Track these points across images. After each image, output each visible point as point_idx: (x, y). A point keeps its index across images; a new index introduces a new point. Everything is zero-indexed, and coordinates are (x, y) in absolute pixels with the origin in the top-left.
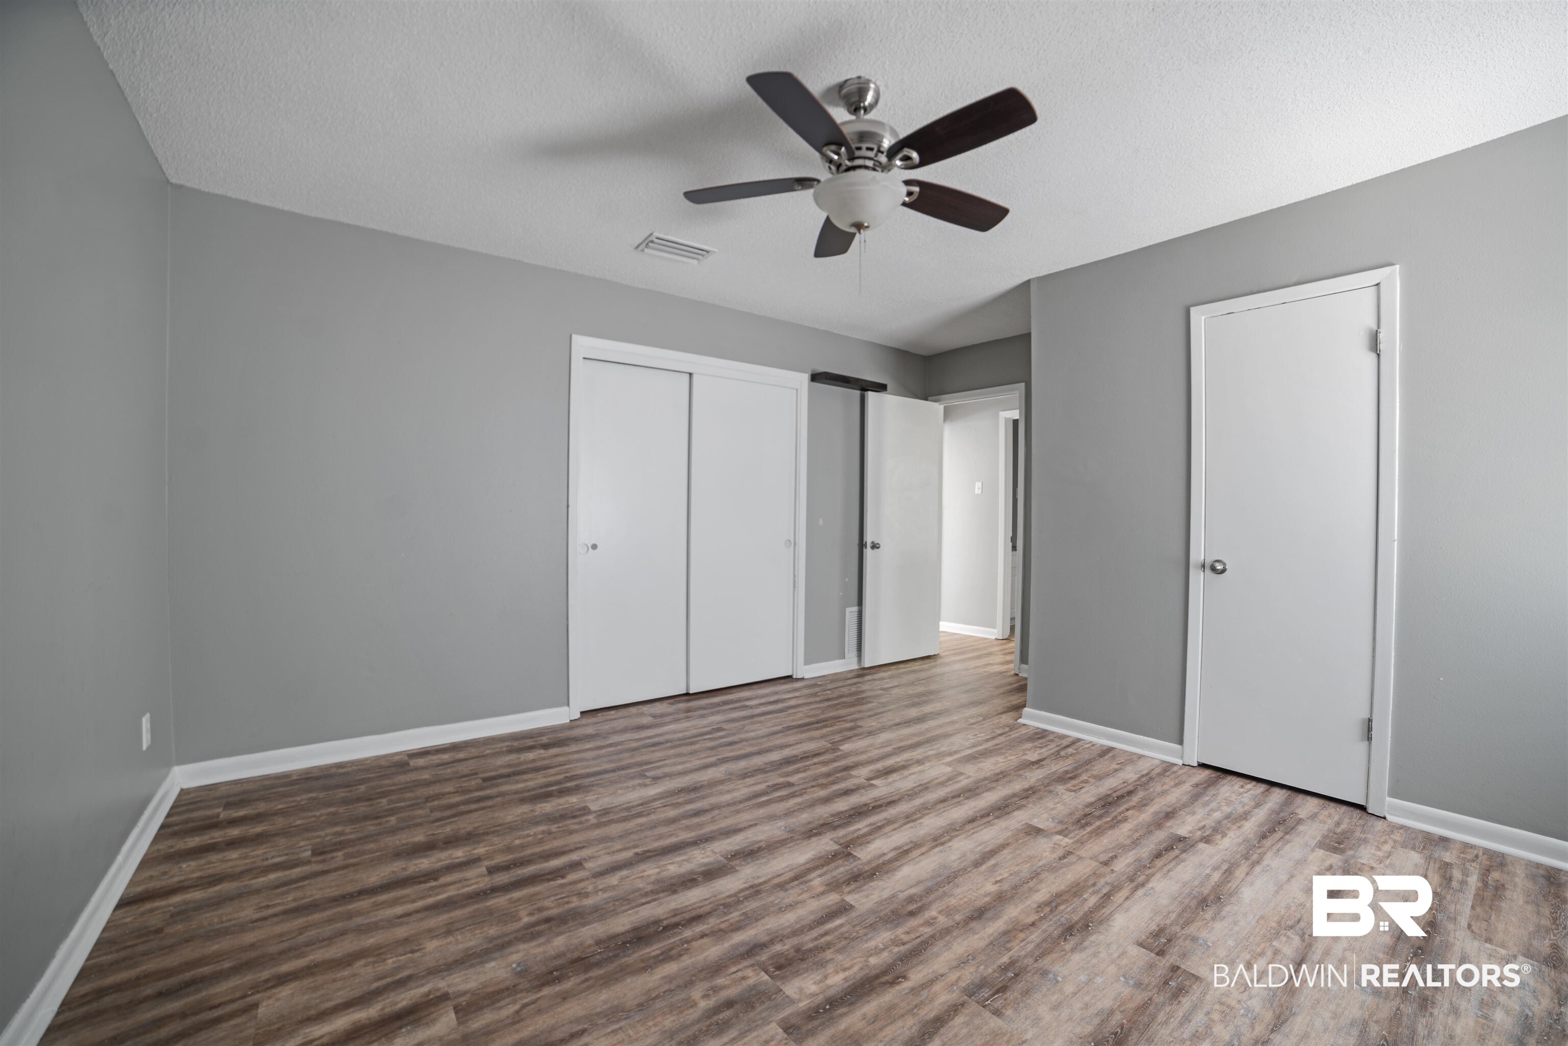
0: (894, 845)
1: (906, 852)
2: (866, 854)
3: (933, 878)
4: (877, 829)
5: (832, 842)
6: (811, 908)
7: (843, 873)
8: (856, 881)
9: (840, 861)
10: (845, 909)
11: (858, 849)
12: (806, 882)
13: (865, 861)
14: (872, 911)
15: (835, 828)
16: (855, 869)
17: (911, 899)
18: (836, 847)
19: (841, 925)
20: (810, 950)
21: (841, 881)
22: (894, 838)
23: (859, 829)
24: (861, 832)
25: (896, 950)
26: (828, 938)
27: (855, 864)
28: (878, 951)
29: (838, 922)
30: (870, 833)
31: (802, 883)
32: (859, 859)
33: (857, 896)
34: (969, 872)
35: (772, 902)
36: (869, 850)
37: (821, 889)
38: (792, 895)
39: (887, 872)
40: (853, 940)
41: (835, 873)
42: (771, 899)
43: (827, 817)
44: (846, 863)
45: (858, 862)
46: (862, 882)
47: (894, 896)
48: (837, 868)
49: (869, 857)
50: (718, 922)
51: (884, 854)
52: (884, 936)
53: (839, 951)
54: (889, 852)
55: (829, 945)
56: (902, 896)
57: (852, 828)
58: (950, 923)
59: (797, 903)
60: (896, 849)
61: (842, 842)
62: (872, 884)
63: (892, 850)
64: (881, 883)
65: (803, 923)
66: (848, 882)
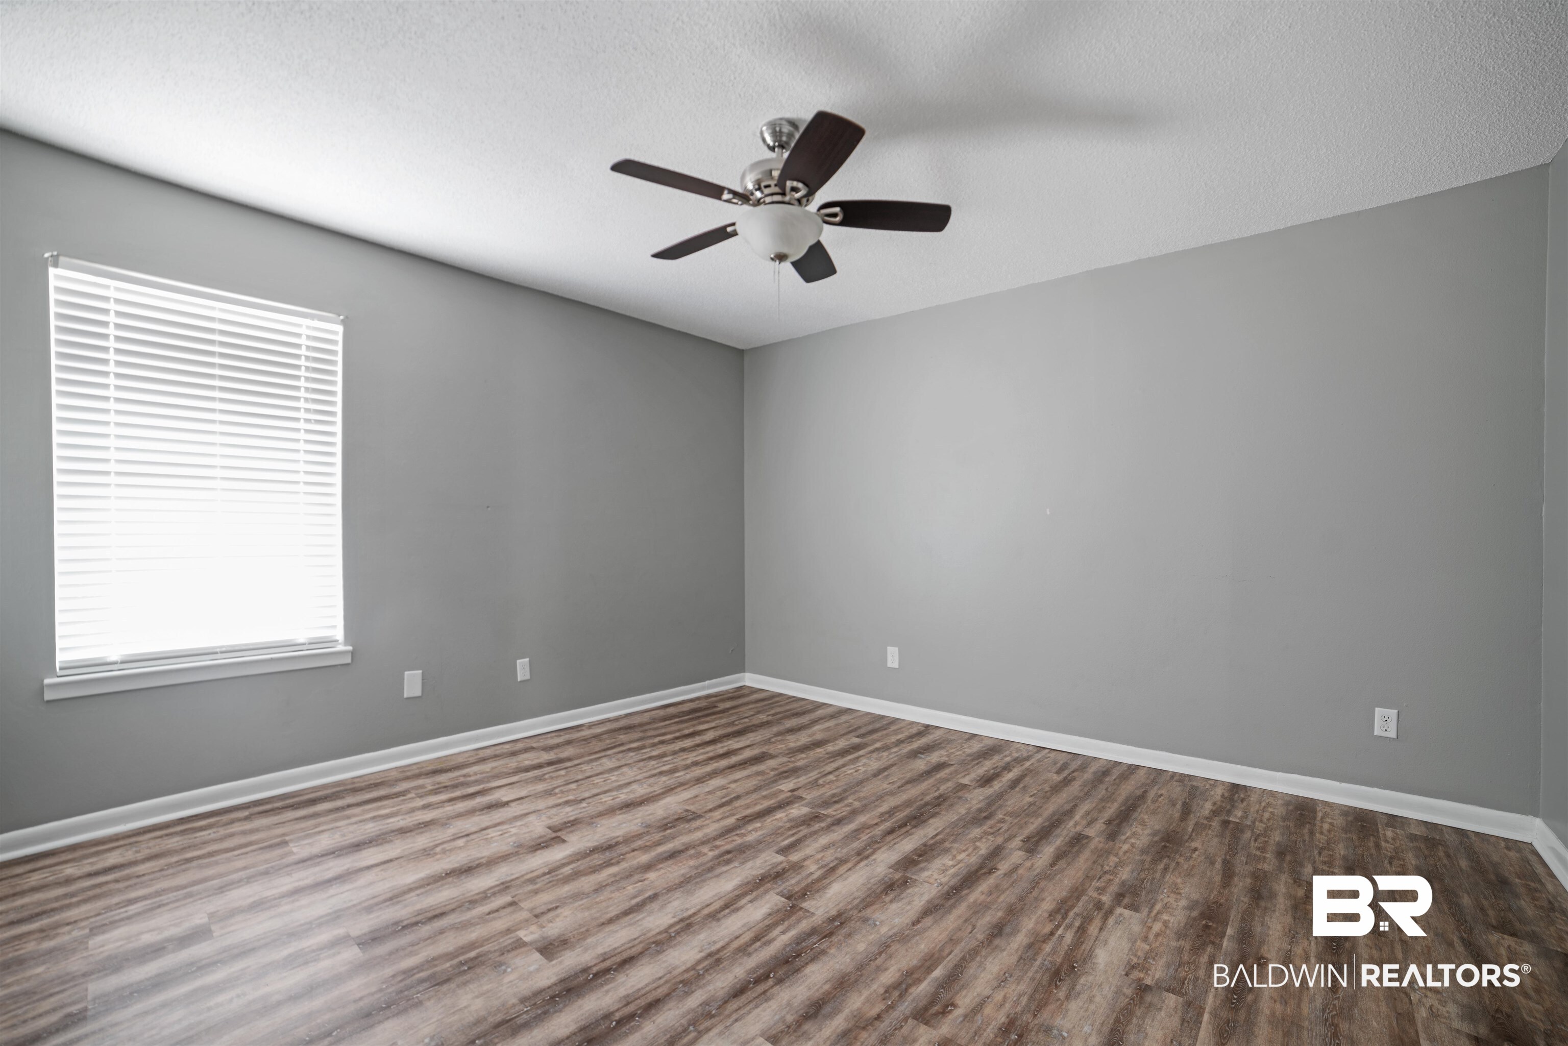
0: (740, 913)
1: (726, 906)
2: (771, 901)
3: (704, 881)
4: (760, 937)
5: (812, 910)
6: (811, 848)
7: (791, 878)
8: (777, 873)
9: (797, 890)
10: (782, 851)
11: (780, 905)
12: (822, 867)
13: (772, 892)
14: (760, 851)
15: (813, 932)
16: (780, 883)
17: (728, 862)
18: (805, 905)
19: (783, 840)
20: (801, 826)
21: (791, 871)
22: (739, 924)
23: (783, 933)
24: (780, 928)
25: (742, 831)
26: (791, 832)
27: (781, 889)
28: (756, 830)
29: (786, 842)
30: (769, 928)
31: (826, 865)
32: (777, 894)
33: (775, 860)
34: (665, 889)
35: (842, 848)
36: (768, 906)
37: (805, 863)
38: (830, 856)
39: (748, 883)
40: (773, 834)
41: (799, 877)
42: (845, 851)
43: (829, 947)
44: (790, 888)
45: (778, 890)
46: (772, 872)
47: (743, 863)
48: (798, 883)
49: (767, 897)
50: (873, 833)
51: (751, 902)
52: (750, 838)
53: (781, 827)
54: (746, 904)
55: (789, 829)
56: (736, 864)
57: (793, 933)
58: (699, 848)
59: (822, 851)
60: (738, 909)
61: (801, 913)
62: (762, 871)
63: (742, 907)
64: (755, 873)
65: (812, 839)
66: (784, 871)
